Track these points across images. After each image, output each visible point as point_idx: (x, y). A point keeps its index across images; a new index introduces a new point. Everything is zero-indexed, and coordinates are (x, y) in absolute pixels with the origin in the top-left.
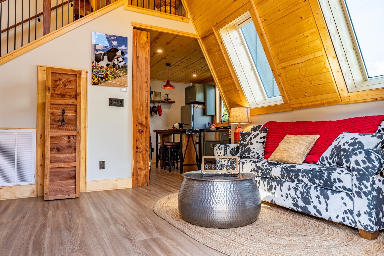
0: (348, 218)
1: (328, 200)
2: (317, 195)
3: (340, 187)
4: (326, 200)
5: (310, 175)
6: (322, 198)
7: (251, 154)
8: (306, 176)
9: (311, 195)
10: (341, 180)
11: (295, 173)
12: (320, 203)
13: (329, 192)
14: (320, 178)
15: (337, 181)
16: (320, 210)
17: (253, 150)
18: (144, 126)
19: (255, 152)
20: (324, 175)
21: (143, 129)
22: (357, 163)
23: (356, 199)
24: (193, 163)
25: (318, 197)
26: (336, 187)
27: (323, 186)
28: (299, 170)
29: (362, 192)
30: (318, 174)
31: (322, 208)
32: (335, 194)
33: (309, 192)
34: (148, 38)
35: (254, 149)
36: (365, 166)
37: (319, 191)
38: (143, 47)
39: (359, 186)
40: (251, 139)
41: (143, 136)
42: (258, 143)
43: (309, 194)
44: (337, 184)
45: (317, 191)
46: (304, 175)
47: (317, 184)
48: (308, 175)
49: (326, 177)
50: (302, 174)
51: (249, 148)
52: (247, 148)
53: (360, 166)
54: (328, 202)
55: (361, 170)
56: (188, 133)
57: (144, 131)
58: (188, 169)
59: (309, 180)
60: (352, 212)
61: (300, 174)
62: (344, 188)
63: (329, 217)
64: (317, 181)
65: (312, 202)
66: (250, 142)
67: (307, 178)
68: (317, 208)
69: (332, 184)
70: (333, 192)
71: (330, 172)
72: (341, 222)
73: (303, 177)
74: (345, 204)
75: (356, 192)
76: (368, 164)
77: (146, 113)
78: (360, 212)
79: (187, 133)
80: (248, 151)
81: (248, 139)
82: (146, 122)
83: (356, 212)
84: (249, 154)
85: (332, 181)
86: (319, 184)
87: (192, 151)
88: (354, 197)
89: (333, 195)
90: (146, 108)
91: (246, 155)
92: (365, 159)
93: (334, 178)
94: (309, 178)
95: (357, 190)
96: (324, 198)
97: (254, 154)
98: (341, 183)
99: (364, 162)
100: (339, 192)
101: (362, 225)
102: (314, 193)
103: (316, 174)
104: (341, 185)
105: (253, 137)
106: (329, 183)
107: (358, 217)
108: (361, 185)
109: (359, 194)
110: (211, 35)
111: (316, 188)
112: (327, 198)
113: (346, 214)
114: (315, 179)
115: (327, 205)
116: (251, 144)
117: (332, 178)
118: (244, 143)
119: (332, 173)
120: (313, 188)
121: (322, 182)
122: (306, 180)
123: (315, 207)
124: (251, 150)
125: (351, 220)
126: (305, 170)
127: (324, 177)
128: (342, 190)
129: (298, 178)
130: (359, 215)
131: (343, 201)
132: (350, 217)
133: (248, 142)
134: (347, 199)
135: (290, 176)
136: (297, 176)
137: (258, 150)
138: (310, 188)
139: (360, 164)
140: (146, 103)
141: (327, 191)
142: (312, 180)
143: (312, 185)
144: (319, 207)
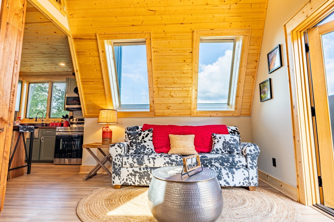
0: (246, 182)
1: (234, 174)
2: (227, 173)
3: (240, 165)
4: (233, 174)
5: (220, 161)
6: (230, 174)
7: (147, 150)
8: (218, 162)
9: (222, 173)
10: (241, 161)
11: (209, 161)
12: (229, 177)
13: (234, 169)
14: (228, 161)
15: (238, 162)
16: (228, 182)
17: (148, 147)
18: (6, 122)
19: (150, 148)
20: (230, 160)
21: (4, 126)
22: (250, 151)
23: (251, 170)
24: (21, 166)
25: (227, 174)
26: (238, 166)
27: (229, 166)
28: (212, 159)
29: (254, 166)
30: (226, 159)
31: (230, 180)
32: (238, 170)
33: (221, 172)
34: (24, 5)
35: (148, 145)
36: (254, 152)
37: (228, 170)
38: (17, 14)
39: (252, 163)
40: (143, 138)
41: (3, 137)
42: (151, 141)
43: (221, 173)
44: (239, 164)
45: (226, 170)
46: (216, 161)
47: (225, 166)
48: (219, 161)
49: (231, 161)
50: (215, 161)
51: (144, 146)
52: (142, 146)
53: (252, 152)
54: (234, 175)
55: (253, 154)
56: (22, 131)
57: (5, 130)
58: (14, 173)
59: (220, 164)
60: (248, 178)
61: (213, 161)
62: (243, 165)
63: (234, 185)
64: (226, 164)
65: (223, 178)
66: (143, 140)
67: (218, 163)
68: (226, 181)
69: (236, 164)
70: (237, 169)
71: (234, 157)
72: (242, 185)
73: (215, 163)
74: (244, 174)
75: (250, 167)
76: (256, 151)
77: (11, 104)
78: (253, 177)
79: (20, 130)
80: (143, 148)
81: (140, 138)
82: (10, 116)
83: (251, 178)
84: (144, 150)
85: (236, 162)
86: (227, 165)
87: (22, 151)
88: (249, 169)
89: (237, 171)
90: (12, 97)
91: (142, 151)
92: (254, 149)
93: (236, 161)
94: (220, 163)
95: (251, 165)
96: (232, 174)
97: (149, 150)
98: (241, 163)
99: (254, 150)
100: (240, 168)
101: (254, 184)
102: (224, 172)
103: (225, 160)
104: (241, 164)
105: (145, 136)
106: (234, 164)
107: (252, 180)
108: (253, 162)
109: (252, 168)
110: (90, 40)
111: (225, 168)
112: (233, 173)
113: (245, 180)
114: (224, 163)
115: (233, 177)
116: (145, 142)
117: (235, 161)
118: (138, 141)
119: (235, 158)
120: (223, 169)
121: (229, 164)
122: (217, 164)
123: (225, 181)
124: (146, 147)
125: (248, 183)
126: (215, 158)
127: (230, 161)
128: (241, 167)
129: (211, 164)
130: (252, 179)
131: (243, 173)
132: (247, 181)
133: (141, 140)
134: (245, 172)
135: (205, 163)
136: (210, 163)
137: (151, 147)
138: (221, 169)
139: (252, 151)
140: (12, 90)
141: (233, 169)
142: (222, 164)
143: (222, 167)
144: (228, 180)
